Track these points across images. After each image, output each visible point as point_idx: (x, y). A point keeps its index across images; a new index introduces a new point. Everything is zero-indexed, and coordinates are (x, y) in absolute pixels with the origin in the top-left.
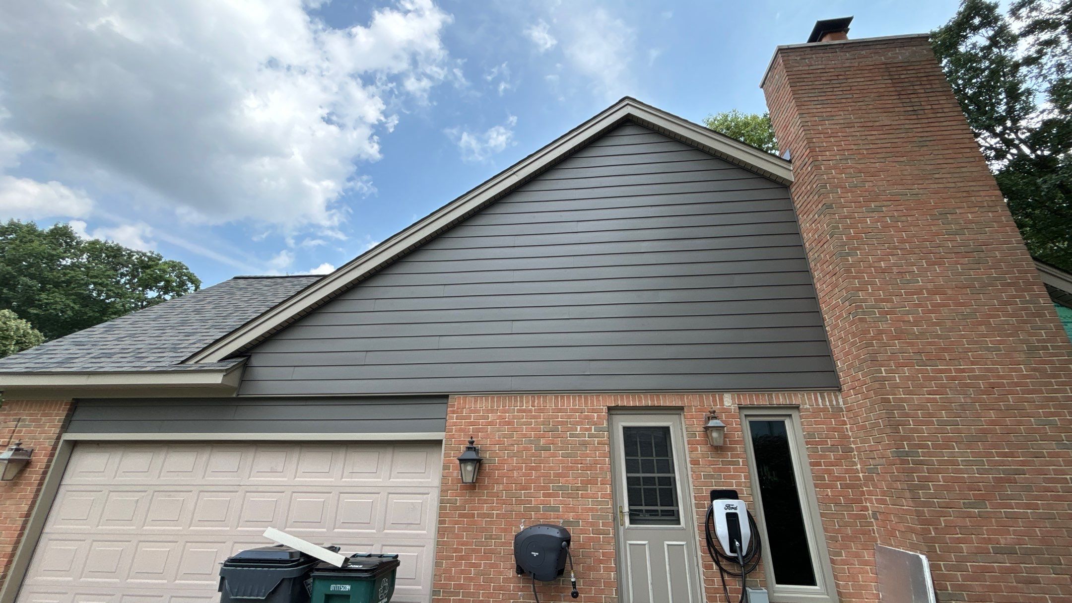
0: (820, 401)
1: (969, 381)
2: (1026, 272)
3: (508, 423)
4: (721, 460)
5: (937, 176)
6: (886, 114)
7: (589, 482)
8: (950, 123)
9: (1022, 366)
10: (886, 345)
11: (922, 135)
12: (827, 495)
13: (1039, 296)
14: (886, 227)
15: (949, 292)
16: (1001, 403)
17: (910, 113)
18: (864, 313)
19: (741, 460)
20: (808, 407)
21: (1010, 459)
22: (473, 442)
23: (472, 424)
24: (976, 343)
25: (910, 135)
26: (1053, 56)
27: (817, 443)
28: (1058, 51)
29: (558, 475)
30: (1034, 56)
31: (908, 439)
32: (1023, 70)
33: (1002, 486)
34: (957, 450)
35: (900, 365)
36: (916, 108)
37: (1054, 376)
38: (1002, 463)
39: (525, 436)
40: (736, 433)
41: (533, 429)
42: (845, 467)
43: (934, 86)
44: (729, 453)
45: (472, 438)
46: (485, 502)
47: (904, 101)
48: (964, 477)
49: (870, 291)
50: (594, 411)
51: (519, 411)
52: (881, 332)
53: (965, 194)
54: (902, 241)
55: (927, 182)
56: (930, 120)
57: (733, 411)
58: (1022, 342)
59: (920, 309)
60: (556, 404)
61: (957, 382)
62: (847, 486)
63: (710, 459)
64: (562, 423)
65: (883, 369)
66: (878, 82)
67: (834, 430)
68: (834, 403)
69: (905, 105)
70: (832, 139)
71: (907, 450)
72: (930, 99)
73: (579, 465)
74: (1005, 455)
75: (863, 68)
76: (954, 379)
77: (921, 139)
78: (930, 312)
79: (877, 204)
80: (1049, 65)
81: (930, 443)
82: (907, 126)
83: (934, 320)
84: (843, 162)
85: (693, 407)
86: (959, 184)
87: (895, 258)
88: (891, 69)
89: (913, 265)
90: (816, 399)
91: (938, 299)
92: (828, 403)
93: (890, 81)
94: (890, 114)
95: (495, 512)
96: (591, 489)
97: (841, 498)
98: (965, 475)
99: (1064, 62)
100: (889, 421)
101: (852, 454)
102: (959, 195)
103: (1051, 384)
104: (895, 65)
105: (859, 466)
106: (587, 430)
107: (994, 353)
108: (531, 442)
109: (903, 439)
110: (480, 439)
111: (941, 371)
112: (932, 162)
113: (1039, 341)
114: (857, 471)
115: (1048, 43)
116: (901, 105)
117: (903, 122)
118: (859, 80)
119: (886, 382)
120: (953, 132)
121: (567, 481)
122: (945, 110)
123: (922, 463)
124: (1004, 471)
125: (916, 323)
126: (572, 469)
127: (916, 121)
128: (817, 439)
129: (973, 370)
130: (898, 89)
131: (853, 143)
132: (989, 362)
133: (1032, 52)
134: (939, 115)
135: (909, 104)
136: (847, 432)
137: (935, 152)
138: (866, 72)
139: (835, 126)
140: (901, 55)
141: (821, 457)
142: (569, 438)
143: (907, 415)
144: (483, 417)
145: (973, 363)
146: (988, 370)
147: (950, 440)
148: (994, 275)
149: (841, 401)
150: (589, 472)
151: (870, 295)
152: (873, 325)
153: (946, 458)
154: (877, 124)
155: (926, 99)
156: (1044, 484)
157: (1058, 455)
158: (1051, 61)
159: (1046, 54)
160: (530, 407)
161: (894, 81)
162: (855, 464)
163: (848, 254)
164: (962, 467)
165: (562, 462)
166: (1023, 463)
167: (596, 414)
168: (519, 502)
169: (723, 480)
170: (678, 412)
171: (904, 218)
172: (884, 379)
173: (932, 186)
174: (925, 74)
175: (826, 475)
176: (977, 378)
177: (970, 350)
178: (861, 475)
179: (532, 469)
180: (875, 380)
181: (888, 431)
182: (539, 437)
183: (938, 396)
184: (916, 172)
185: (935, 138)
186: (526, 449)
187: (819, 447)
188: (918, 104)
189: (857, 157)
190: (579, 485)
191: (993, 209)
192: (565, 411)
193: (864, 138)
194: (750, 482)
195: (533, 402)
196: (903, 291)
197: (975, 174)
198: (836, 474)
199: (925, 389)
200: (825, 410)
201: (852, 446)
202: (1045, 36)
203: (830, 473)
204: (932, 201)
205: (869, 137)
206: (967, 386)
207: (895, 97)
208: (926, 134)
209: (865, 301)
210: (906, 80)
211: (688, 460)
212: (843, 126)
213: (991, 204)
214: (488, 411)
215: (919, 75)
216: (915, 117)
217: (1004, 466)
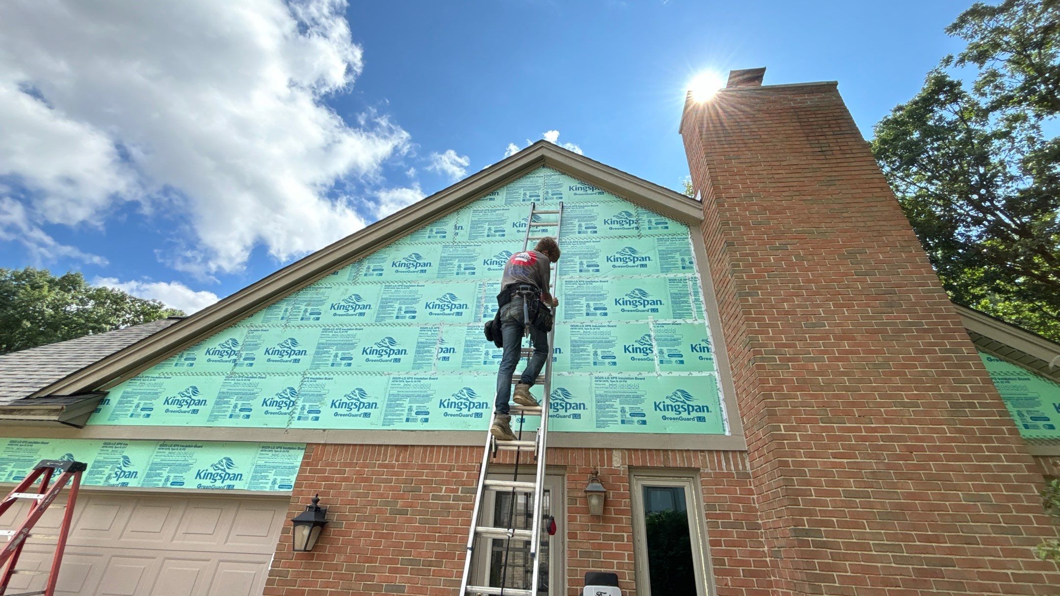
0: (724, 464)
1: (882, 443)
2: (946, 317)
3: (366, 480)
4: (602, 533)
5: (845, 215)
6: (794, 154)
7: (444, 556)
8: (859, 164)
9: (945, 427)
10: (786, 397)
11: (830, 174)
12: (726, 585)
13: (961, 344)
14: (791, 265)
15: (858, 336)
16: (921, 472)
17: (819, 153)
18: (763, 359)
19: (625, 535)
20: (710, 471)
21: (934, 544)
22: (318, 500)
23: (326, 479)
24: (890, 397)
25: (818, 174)
26: (1022, 131)
27: (718, 516)
28: (1026, 125)
29: (411, 546)
30: (1004, 130)
31: (810, 513)
32: (996, 143)
33: (925, 580)
34: (868, 530)
35: (800, 421)
36: (824, 149)
37: (985, 440)
38: (925, 550)
39: (381, 496)
40: (624, 500)
41: (392, 489)
42: (749, 548)
43: (843, 129)
44: (613, 525)
45: (317, 495)
46: (321, 576)
47: (813, 142)
48: (877, 566)
49: (771, 335)
50: (464, 468)
51: (380, 466)
52: (782, 381)
53: (875, 234)
54: (809, 281)
55: (835, 220)
56: (839, 161)
57: (622, 473)
58: (943, 397)
59: (826, 356)
60: (423, 460)
61: (867, 443)
62: (753, 574)
63: (590, 531)
64: (426, 482)
65: (782, 425)
66: (787, 124)
67: (739, 500)
68: (741, 467)
69: (813, 146)
70: (738, 177)
71: (807, 527)
72: (839, 140)
73: (437, 535)
74: (928, 539)
75: (772, 112)
76: (864, 439)
77: (828, 179)
78: (838, 359)
79: (782, 241)
80: (1020, 138)
81: (835, 519)
82: (814, 166)
83: (842, 369)
84: (747, 199)
85: (577, 467)
86: (869, 224)
87: (800, 298)
88: (800, 113)
89: (819, 306)
90: (719, 462)
91: (846, 345)
92: (733, 467)
93: (799, 124)
94: (798, 154)
95: (329, 589)
96: (445, 565)
97: (744, 589)
98: (879, 565)
99: (1033, 135)
100: (787, 489)
101: (759, 531)
102: (870, 234)
103: (980, 449)
104: (804, 110)
105: (766, 549)
106: (452, 491)
107: (911, 409)
108: (387, 503)
109: (802, 513)
110: (330, 497)
111: (849, 430)
112: (840, 201)
113: (963, 397)
114: (764, 554)
115: (1016, 118)
116: (808, 146)
117: (811, 162)
118: (767, 122)
119: (785, 442)
120: (863, 172)
121: (420, 553)
122: (854, 151)
123: (824, 545)
124: (929, 561)
125: (822, 373)
126: (427, 538)
127: (824, 162)
128: (718, 512)
129: (886, 430)
130: (806, 131)
131: (759, 181)
132: (905, 421)
133: (1002, 127)
134: (847, 156)
135: (817, 145)
136: (754, 503)
137: (844, 191)
138: (775, 115)
139: (741, 165)
140: (810, 101)
141: (722, 534)
142: (431, 501)
143: (808, 483)
144: (339, 472)
145: (886, 421)
146: (903, 430)
147: (860, 515)
148: (909, 320)
149: (748, 465)
150: (446, 543)
151: (771, 339)
152: (772, 373)
153: (855, 540)
154: (784, 163)
155: (835, 141)
156: (979, 581)
157: (995, 542)
158: (1021, 135)
159: (1015, 128)
160: (394, 462)
161: (803, 124)
162: (761, 544)
163: (749, 294)
164: (874, 553)
165: (417, 529)
166: (952, 551)
167: (466, 473)
168: (360, 578)
169: (602, 560)
170: (562, 472)
171: (810, 257)
172: (784, 438)
173: (841, 225)
174: (833, 118)
175: (726, 558)
176: (891, 439)
177: (882, 405)
178: (768, 559)
179: (382, 536)
180: (773, 438)
181: (786, 502)
182: (396, 498)
183: (845, 461)
184: (825, 211)
185: (844, 177)
186: (380, 511)
187: (720, 521)
188: (827, 145)
189: (762, 195)
190: (433, 559)
191: (906, 250)
192: (431, 467)
193: (771, 176)
194: (635, 564)
195: (398, 456)
196: (807, 335)
197: (886, 213)
198: (739, 558)
199: (830, 451)
200: (729, 475)
201: (760, 522)
202: (1011, 111)
203: (730, 554)
204: (840, 239)
205: (776, 176)
206: (880, 448)
207: (803, 139)
208: (834, 174)
209: (765, 345)
210: (815, 123)
211: (566, 532)
212: (749, 164)
213: (904, 244)
214: (346, 465)
215: (827, 118)
216: (823, 157)
217: (927, 553)
